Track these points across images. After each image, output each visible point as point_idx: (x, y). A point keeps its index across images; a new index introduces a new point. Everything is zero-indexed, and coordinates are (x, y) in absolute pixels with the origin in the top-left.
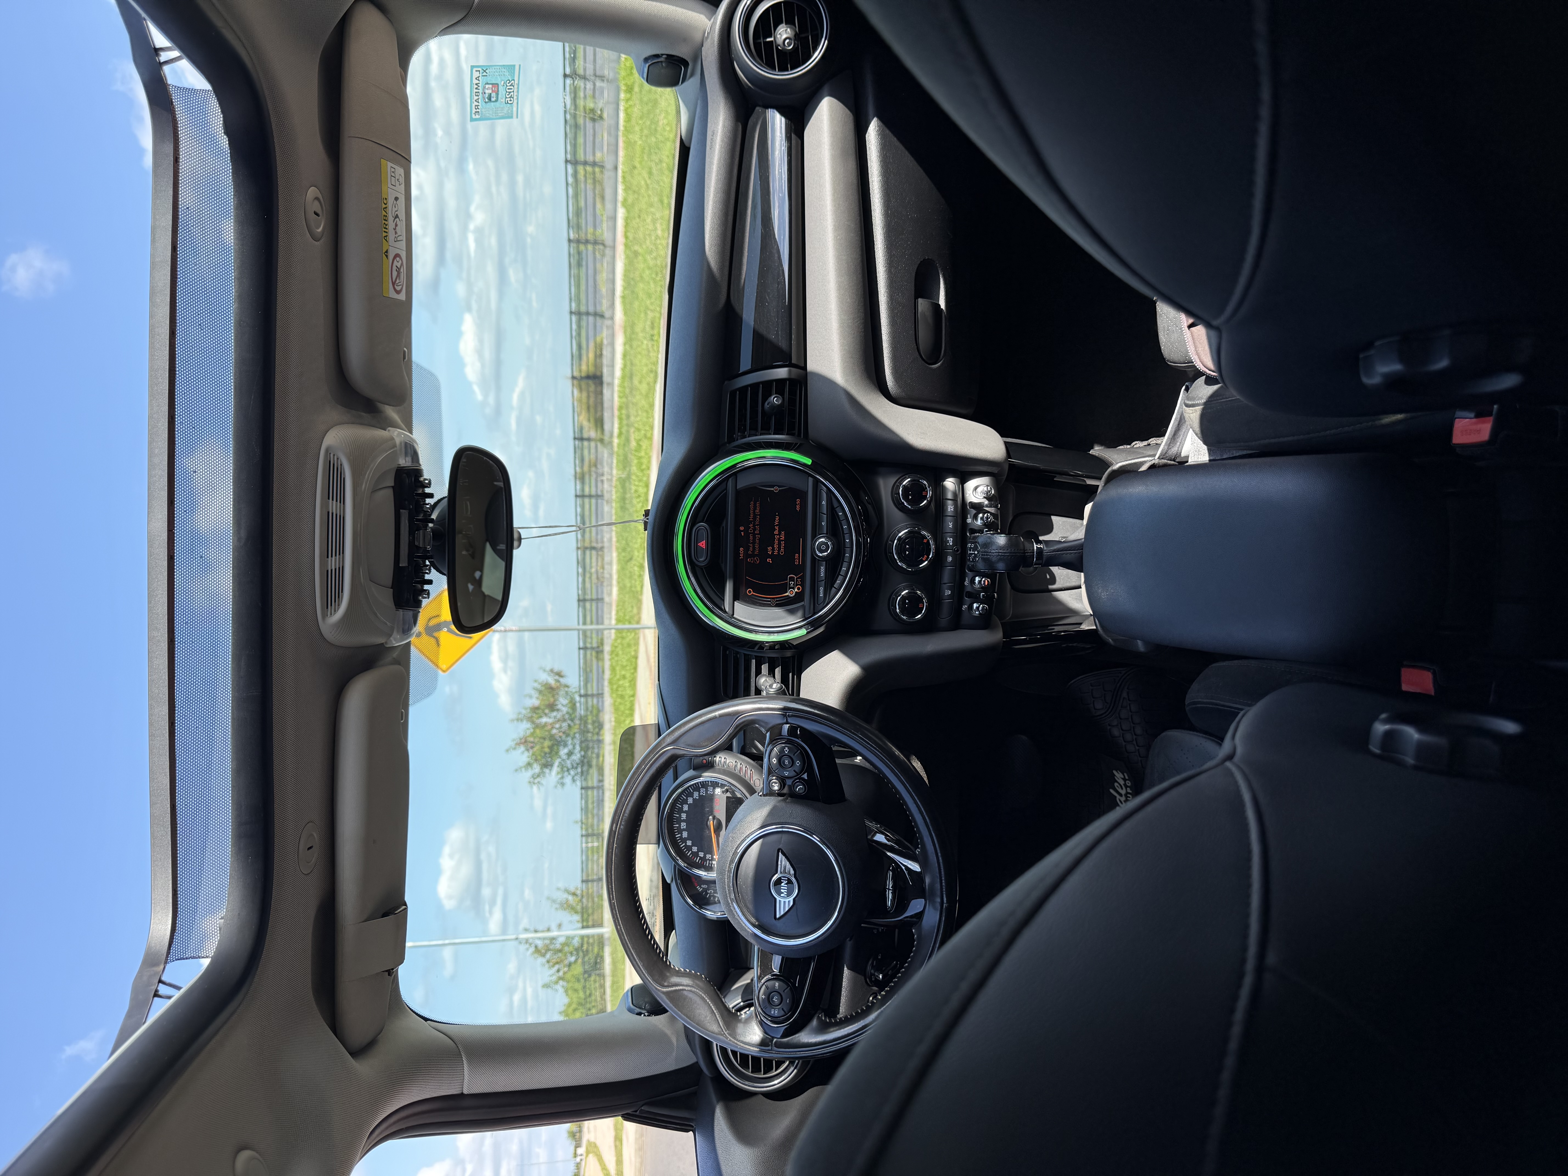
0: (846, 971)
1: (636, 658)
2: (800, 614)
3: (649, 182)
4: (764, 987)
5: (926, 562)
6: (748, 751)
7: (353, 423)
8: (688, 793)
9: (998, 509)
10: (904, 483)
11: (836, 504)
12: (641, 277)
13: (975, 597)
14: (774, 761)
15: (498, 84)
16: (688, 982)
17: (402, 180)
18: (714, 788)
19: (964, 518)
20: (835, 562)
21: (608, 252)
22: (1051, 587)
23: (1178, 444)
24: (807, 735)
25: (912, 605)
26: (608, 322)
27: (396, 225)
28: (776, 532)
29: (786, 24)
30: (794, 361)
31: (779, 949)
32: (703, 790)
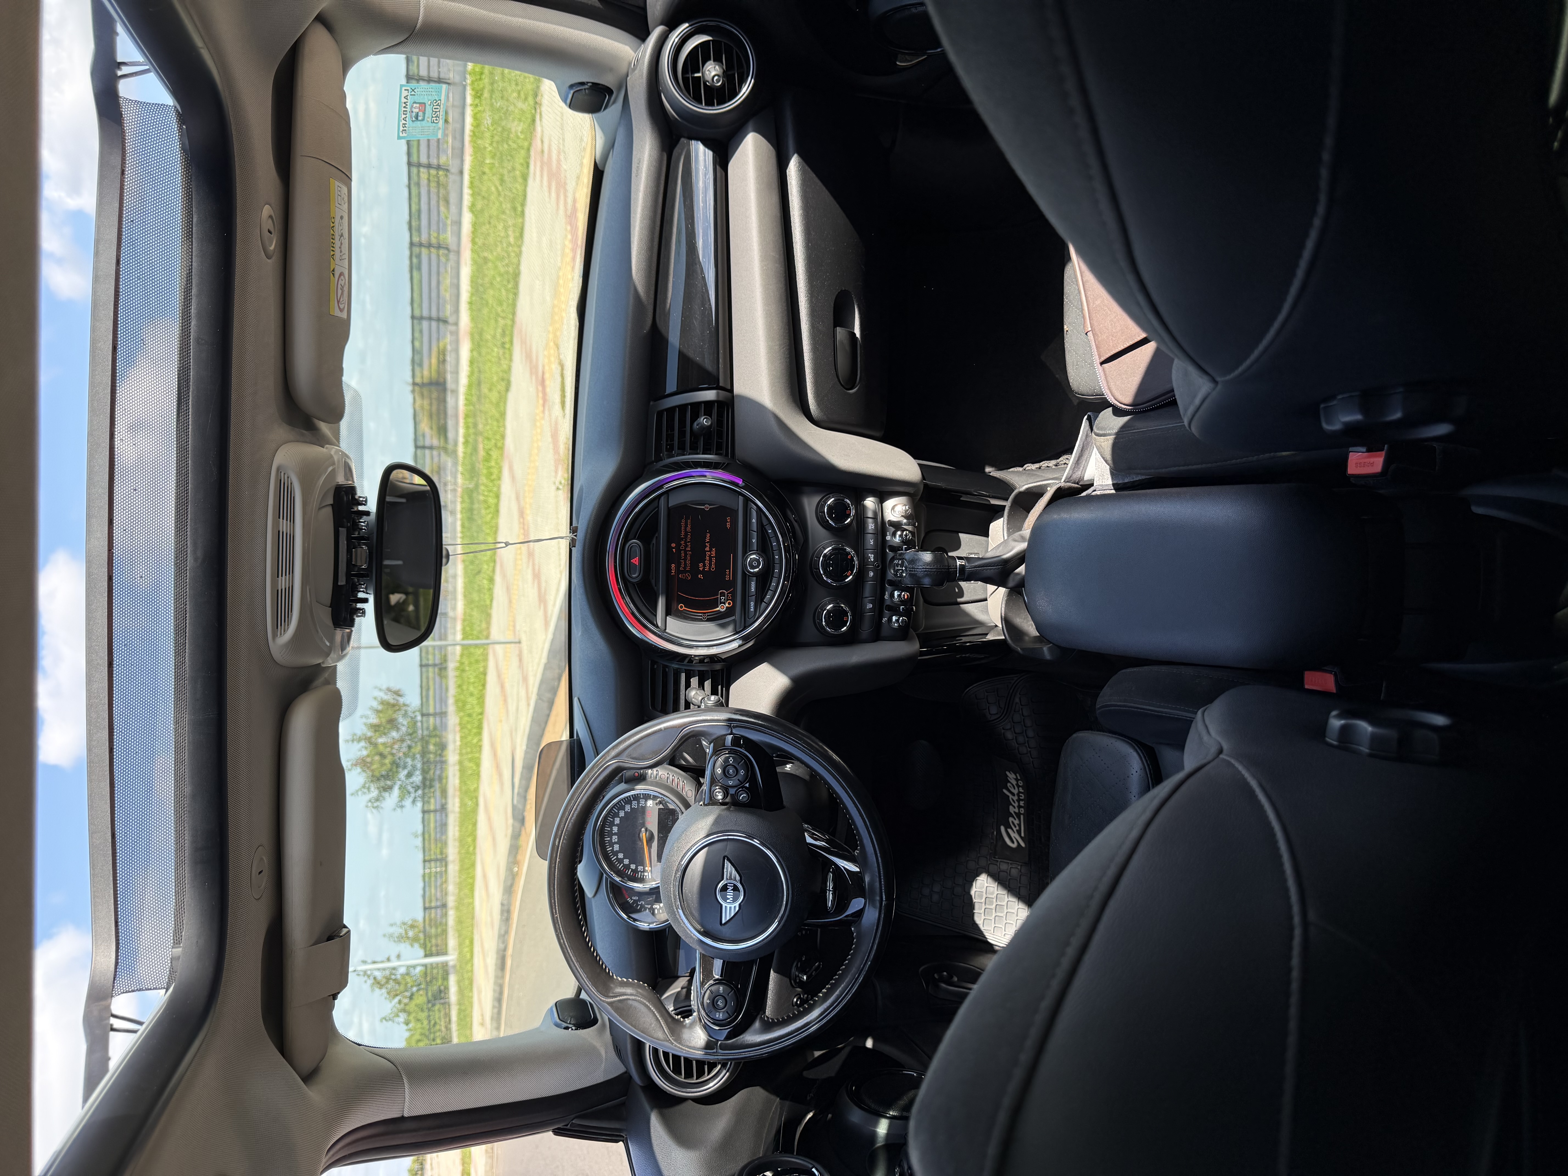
0: (773, 974)
1: (485, 674)
2: (731, 628)
3: (500, 188)
4: (708, 992)
5: (851, 577)
6: (677, 763)
7: (298, 441)
8: (620, 806)
9: (915, 527)
10: (829, 503)
11: (765, 522)
12: (492, 284)
13: (894, 610)
14: (719, 771)
15: (425, 104)
16: (632, 991)
17: (346, 199)
18: (646, 801)
19: (884, 535)
20: (764, 579)
21: (452, 256)
22: (959, 600)
23: (1082, 468)
24: (750, 744)
25: (837, 618)
26: (451, 328)
27: (341, 244)
28: (707, 549)
29: (714, 61)
30: (721, 384)
31: (721, 953)
32: (634, 803)
